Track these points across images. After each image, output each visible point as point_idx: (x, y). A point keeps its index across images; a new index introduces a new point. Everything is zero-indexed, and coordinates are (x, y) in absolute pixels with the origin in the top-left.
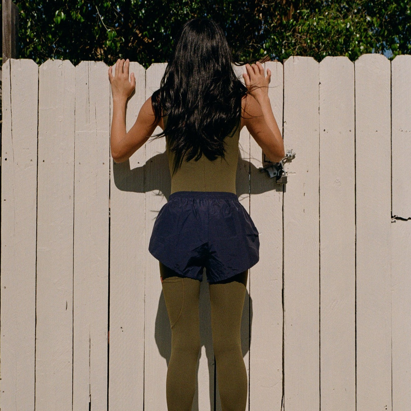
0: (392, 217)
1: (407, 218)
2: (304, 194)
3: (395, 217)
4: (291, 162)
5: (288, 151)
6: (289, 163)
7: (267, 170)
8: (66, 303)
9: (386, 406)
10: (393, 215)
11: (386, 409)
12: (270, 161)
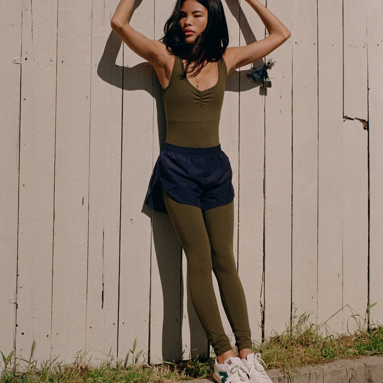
0: (344, 117)
1: (354, 118)
2: (281, 97)
3: (347, 117)
4: (271, 69)
5: (269, 60)
6: (269, 70)
7: (253, 75)
8: (82, 198)
9: (339, 274)
10: (345, 116)
11: (339, 276)
12: (255, 68)
